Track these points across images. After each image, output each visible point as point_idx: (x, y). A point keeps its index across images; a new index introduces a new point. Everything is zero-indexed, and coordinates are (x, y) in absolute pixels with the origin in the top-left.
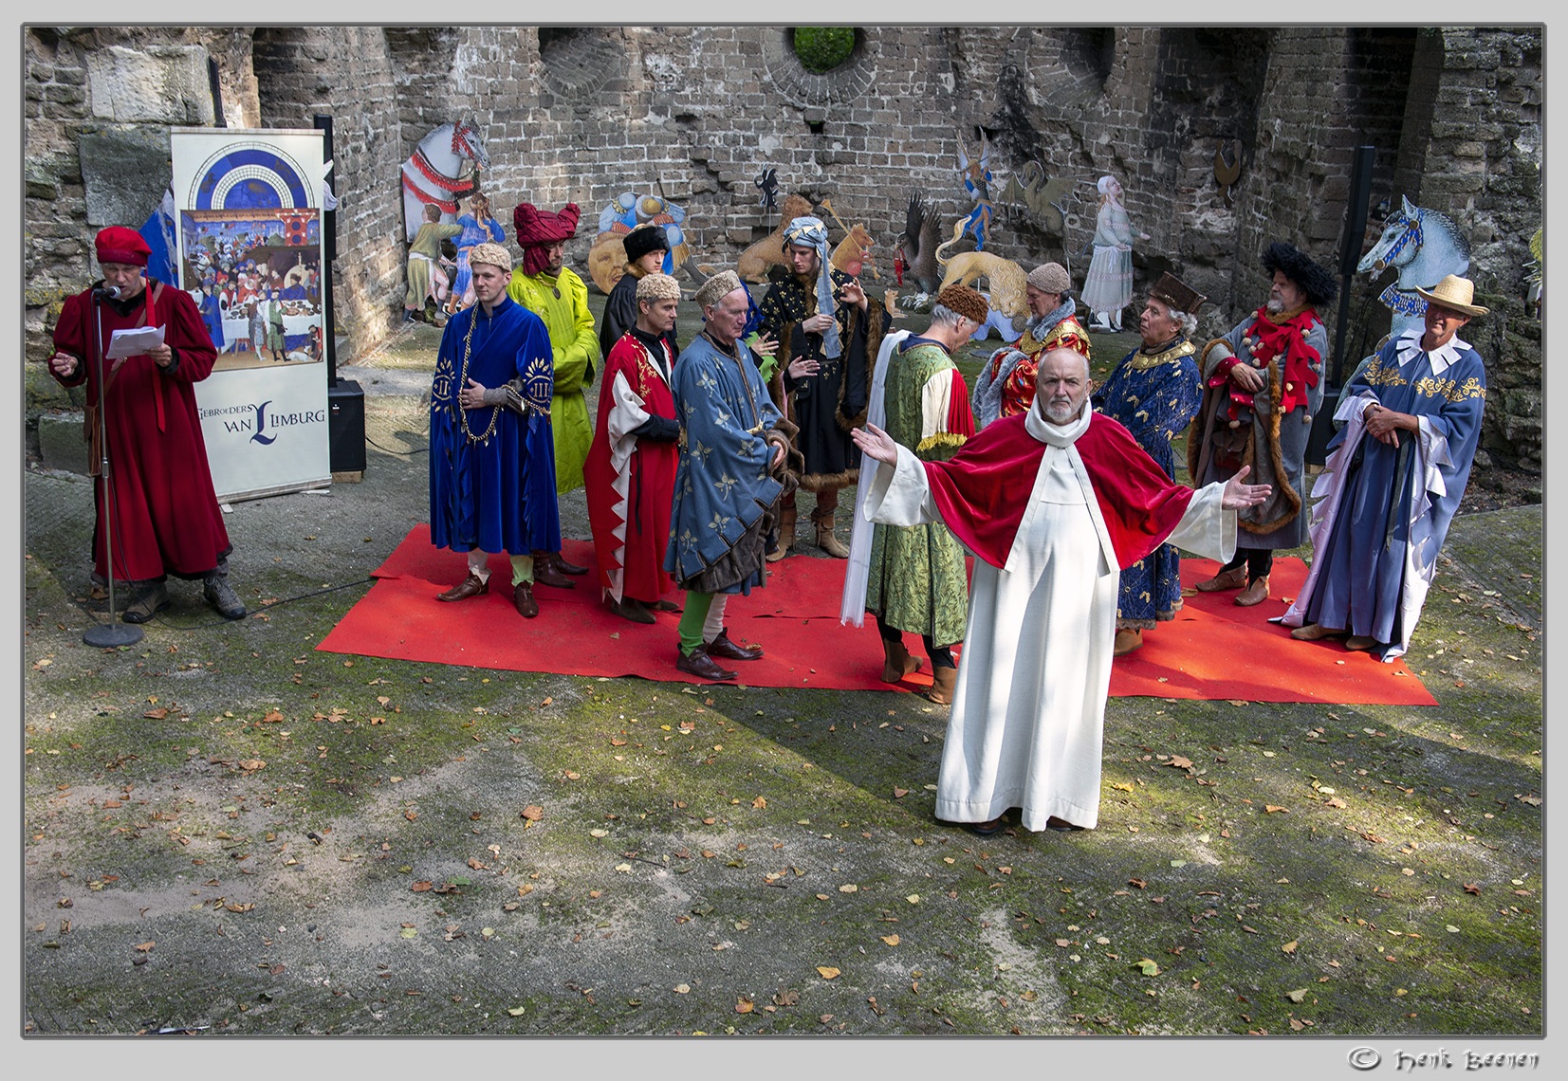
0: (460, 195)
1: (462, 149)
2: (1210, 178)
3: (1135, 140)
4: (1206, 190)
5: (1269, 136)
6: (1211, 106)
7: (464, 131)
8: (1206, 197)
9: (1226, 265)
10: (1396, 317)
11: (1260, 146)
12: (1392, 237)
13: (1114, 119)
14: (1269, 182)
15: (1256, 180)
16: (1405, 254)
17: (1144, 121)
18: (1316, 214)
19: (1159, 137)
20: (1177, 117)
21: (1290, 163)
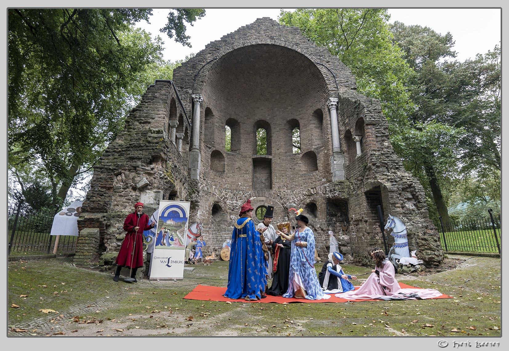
0: (197, 237)
1: (198, 228)
2: (341, 230)
3: (325, 225)
4: (341, 232)
5: (352, 218)
6: (339, 216)
7: (199, 224)
8: (341, 233)
9: (349, 245)
10: (395, 238)
11: (351, 221)
12: (389, 222)
13: (320, 222)
14: (355, 227)
15: (351, 228)
16: (393, 226)
17: (326, 221)
18: (368, 228)
19: (329, 223)
20: (333, 219)
21: (358, 222)
